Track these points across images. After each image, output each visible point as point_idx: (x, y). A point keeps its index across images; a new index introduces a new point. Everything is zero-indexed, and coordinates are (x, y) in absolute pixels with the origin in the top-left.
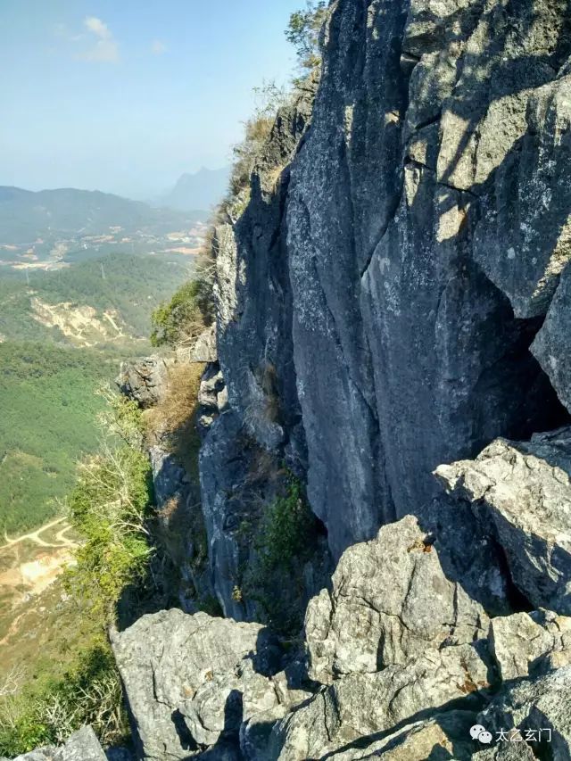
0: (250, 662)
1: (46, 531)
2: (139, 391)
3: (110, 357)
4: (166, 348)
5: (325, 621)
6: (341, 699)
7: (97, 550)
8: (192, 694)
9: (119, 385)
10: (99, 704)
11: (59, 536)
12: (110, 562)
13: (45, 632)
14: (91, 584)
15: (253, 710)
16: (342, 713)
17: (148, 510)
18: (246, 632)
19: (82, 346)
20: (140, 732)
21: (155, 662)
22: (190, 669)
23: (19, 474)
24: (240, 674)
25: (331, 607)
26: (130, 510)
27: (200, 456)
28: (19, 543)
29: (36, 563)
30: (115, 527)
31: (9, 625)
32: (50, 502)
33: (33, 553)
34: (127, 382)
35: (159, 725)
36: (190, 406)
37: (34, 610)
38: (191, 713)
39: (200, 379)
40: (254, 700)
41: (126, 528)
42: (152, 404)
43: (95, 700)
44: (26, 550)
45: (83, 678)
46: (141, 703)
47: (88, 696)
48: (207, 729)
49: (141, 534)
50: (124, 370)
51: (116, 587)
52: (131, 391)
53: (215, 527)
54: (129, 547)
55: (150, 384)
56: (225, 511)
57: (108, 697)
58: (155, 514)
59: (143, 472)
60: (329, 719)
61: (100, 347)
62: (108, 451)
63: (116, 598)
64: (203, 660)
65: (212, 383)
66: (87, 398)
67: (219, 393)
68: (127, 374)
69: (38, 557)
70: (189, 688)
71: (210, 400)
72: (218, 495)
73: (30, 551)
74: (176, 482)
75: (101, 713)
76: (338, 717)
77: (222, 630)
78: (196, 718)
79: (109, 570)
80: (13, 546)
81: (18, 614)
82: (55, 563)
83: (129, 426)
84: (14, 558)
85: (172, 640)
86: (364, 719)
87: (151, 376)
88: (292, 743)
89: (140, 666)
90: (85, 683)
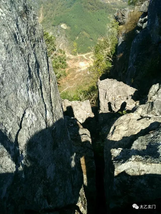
0: (131, 97)
1: (87, 55)
2: (120, 19)
3: (114, 7)
4: (132, 6)
5: (155, 91)
6: (154, 105)
7: (99, 62)
8: (114, 99)
9: (115, 16)
10: (92, 98)
11: (90, 57)
12: (101, 66)
13: (82, 80)
14: (95, 70)
15: (128, 107)
16: (153, 108)
17: (114, 55)
18: (132, 90)
19: (107, 2)
20: (100, 104)
21: (107, 90)
22: (115, 94)
23: (83, 38)
24: (127, 99)
25: (158, 88)
26: (109, 54)
27: (133, 42)
28: (80, 56)
29: (83, 62)
30: (105, 57)
31: (75, 76)
32: (89, 48)
33: (83, 60)
34: (117, 16)
35: (105, 104)
36: (134, 26)
37: (81, 74)
38: (113, 103)
39: (139, 18)
40: (129, 105)
41: (107, 58)
42: (123, 24)
43: (91, 97)
44: (81, 59)
45: (89, 91)
46: (102, 98)
47: (89, 95)
48: (116, 108)
49: (111, 61)
50: (118, 12)
51: (101, 73)
52: (118, 19)
53: (131, 63)
54: (107, 64)
55: (124, 17)
56: (135, 60)
57: (94, 97)
58: (116, 57)
59: (115, 44)
60: (149, 109)
61: (112, 4)
62: (107, 36)
63: (100, 76)
64: (119, 93)
65: (143, 19)
66: (105, 19)
67: (144, 24)
68: (118, 13)
69: (84, 61)
70: (114, 98)
71: (141, 25)
72: (135, 55)
73: (82, 59)
74: (124, 49)
75: (91, 100)
76: (152, 109)
77: (126, 87)
78: (114, 105)
79: (100, 68)
80: (79, 57)
81: (77, 74)
82: (88, 64)
83: (115, 30)
84: (78, 60)
85: (113, 86)
86: (159, 111)
87: (125, 15)
88: (138, 111)
89: (104, 90)
90: (89, 92)
